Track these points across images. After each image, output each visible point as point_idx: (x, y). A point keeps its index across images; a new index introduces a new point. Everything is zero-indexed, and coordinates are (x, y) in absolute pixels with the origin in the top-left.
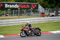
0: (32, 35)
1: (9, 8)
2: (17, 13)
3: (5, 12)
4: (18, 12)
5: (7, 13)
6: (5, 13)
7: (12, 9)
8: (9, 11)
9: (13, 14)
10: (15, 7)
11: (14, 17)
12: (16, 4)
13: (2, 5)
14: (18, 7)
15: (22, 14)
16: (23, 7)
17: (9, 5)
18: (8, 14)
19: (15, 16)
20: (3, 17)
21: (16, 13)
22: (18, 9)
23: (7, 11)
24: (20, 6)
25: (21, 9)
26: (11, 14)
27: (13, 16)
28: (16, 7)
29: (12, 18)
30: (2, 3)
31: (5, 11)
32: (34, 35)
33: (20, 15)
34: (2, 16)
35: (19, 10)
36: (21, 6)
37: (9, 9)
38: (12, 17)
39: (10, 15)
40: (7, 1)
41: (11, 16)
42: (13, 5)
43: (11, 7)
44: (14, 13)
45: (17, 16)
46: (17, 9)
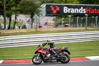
0: (53, 61)
1: (70, 14)
2: (83, 22)
3: (63, 20)
4: (85, 20)
5: (66, 22)
6: (64, 22)
7: (76, 15)
8: (70, 18)
9: (76, 23)
10: (80, 12)
11: (77, 29)
12: (82, 8)
13: (58, 9)
14: (85, 12)
15: (92, 24)
16: (93, 12)
17: (69, 9)
18: (68, 23)
19: (80, 26)
20: (60, 29)
21: (81, 22)
22: (85, 15)
23: (67, 18)
24: (87, 10)
25: (90, 15)
26: (73, 23)
27: (76, 27)
28: (82, 12)
29: (74, 31)
30: (58, 6)
31: (63, 18)
32: (56, 61)
33: (88, 26)
34: (59, 26)
35: (86, 18)
36: (89, 10)
37: (70, 16)
38: (75, 29)
39: (71, 25)
40: (66, 2)
41: (74, 27)
42: (77, 9)
43: (73, 12)
44: (79, 23)
45: (83, 26)
46: (82, 15)
